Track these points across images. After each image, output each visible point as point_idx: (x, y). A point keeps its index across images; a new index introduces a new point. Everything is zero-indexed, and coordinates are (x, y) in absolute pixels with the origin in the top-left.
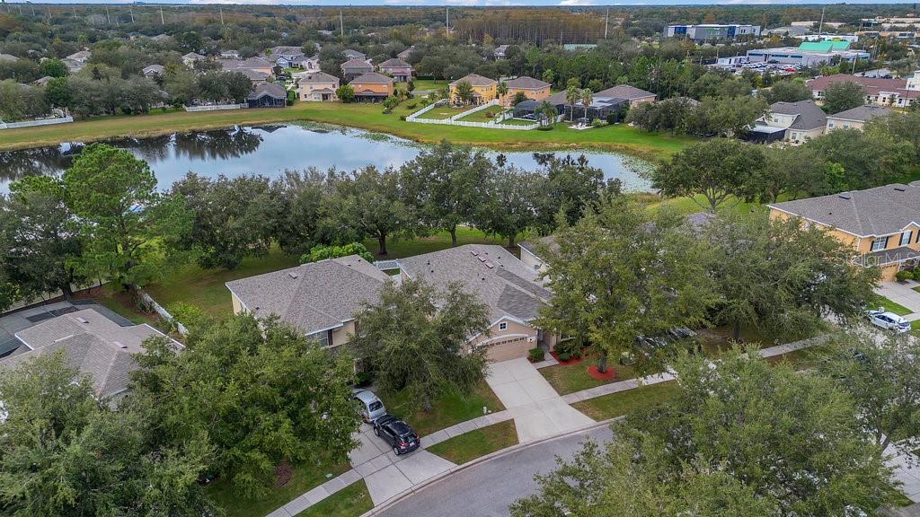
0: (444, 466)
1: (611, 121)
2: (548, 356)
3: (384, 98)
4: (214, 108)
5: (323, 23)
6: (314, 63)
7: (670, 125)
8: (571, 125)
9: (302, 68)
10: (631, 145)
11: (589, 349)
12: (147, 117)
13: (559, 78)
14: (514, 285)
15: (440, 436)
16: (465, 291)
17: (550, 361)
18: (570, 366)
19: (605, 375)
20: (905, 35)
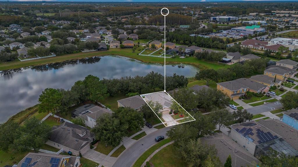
0: (156, 130)
1: (190, 56)
2: (173, 113)
3: (132, 47)
4: (89, 51)
5: (108, 14)
6: (110, 33)
7: (204, 58)
8: (180, 56)
9: (107, 34)
10: (194, 63)
11: (179, 112)
12: (73, 54)
13: (178, 40)
14: (166, 101)
15: (155, 126)
16: (159, 103)
17: (173, 114)
18: (176, 115)
19: (182, 116)
20: (280, 20)
